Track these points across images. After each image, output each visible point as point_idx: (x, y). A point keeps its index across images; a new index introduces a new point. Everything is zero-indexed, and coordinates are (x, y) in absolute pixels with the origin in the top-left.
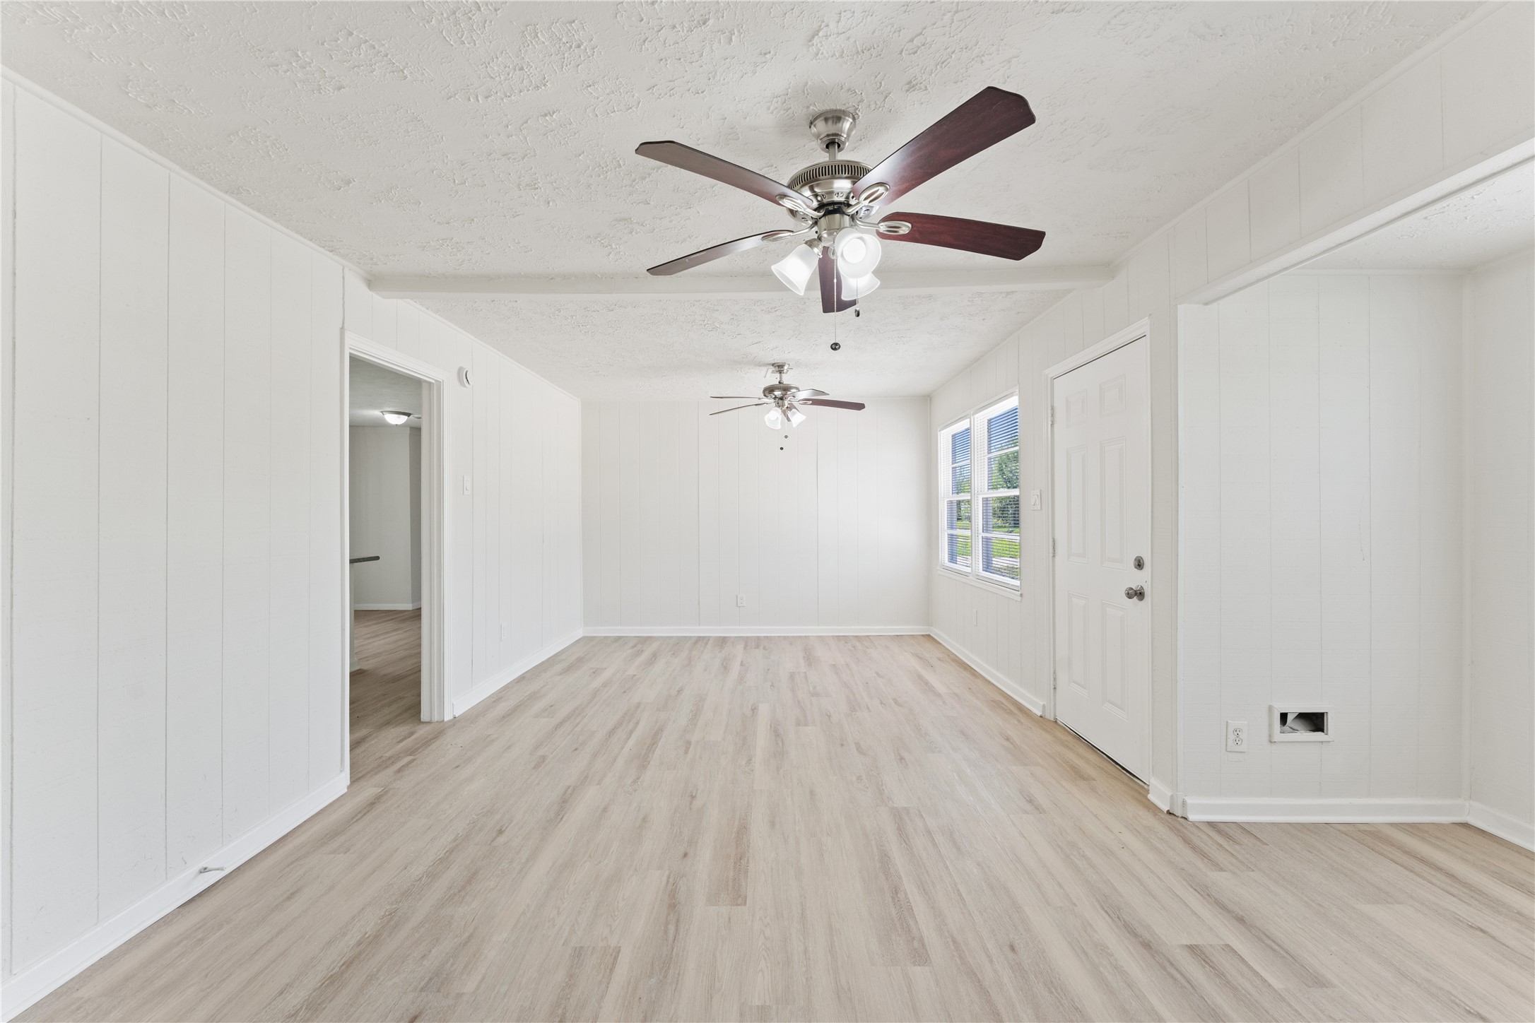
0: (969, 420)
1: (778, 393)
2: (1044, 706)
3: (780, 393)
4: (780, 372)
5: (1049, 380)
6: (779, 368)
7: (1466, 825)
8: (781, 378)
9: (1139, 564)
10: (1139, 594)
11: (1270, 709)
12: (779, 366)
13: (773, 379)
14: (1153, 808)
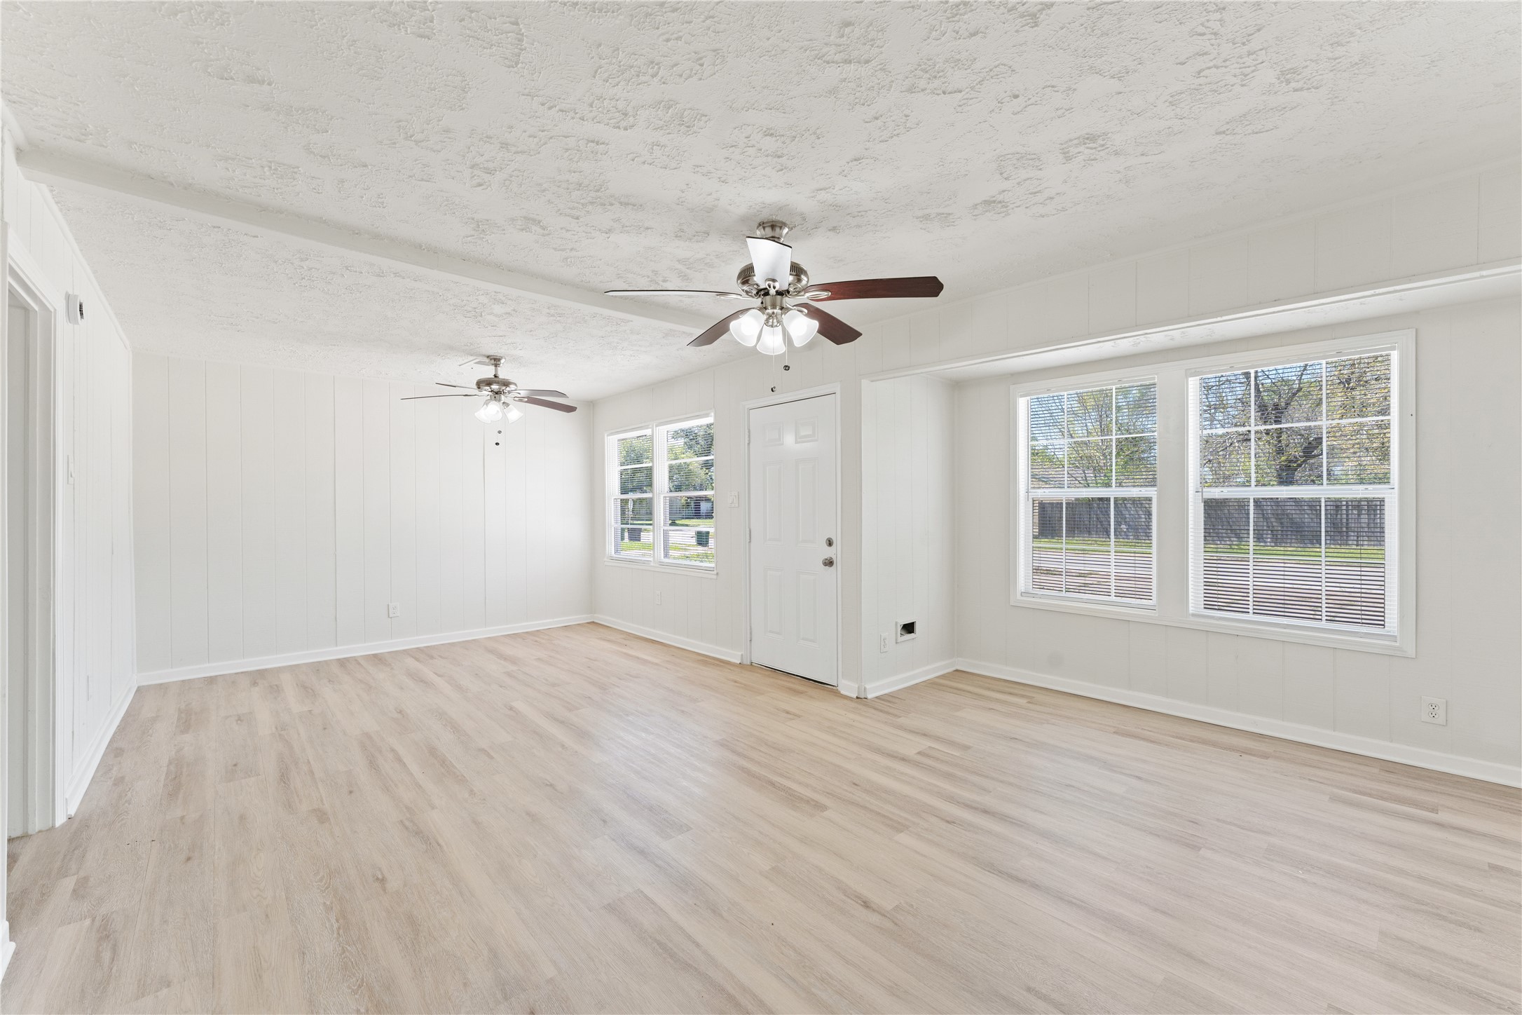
0: (650, 430)
1: (495, 387)
2: (742, 655)
3: (497, 387)
4: (496, 366)
5: (746, 411)
6: (496, 361)
7: (957, 671)
8: (496, 371)
9: (830, 543)
10: (829, 563)
11: (896, 623)
12: (495, 360)
13: (488, 372)
14: (850, 698)
